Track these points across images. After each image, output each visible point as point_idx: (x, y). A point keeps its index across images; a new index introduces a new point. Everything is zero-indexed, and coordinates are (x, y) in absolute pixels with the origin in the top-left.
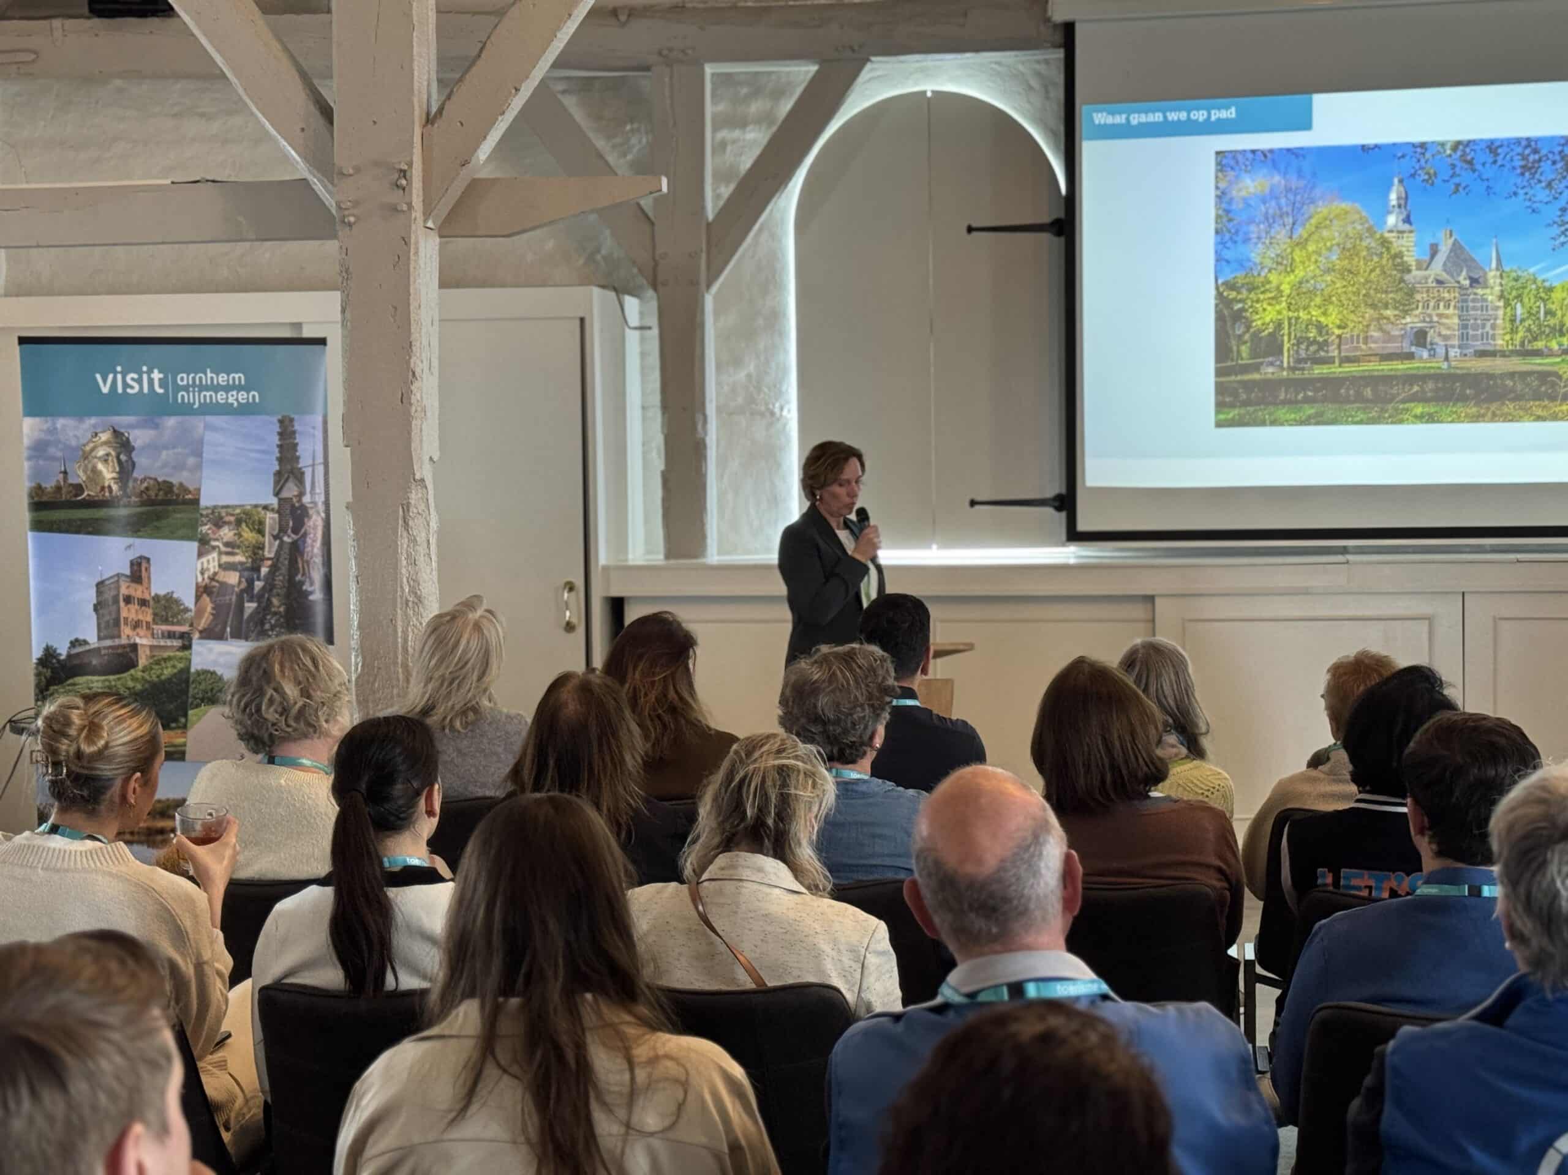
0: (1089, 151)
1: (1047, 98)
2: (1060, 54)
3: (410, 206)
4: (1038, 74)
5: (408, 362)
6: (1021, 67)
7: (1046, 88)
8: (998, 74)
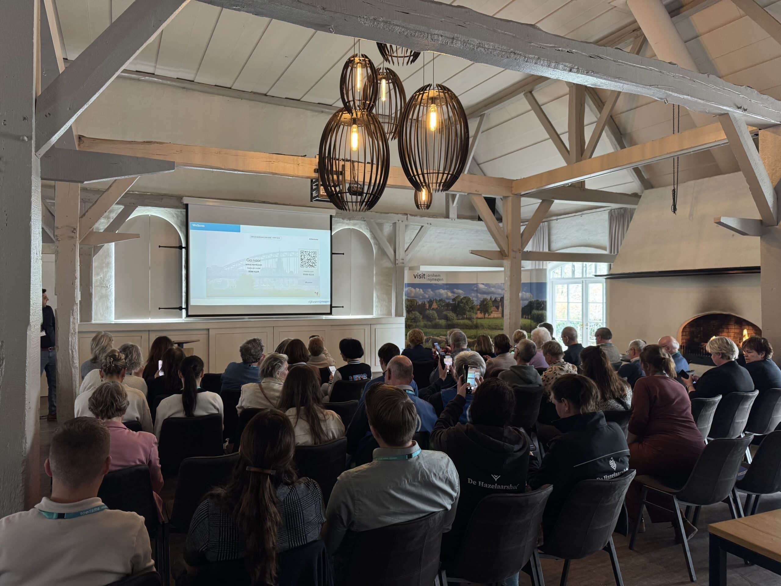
0: (191, 232)
1: (178, 219)
2: (185, 210)
3: (76, 237)
4: (176, 214)
5: (74, 275)
6: (172, 212)
7: (178, 217)
8: (167, 213)
